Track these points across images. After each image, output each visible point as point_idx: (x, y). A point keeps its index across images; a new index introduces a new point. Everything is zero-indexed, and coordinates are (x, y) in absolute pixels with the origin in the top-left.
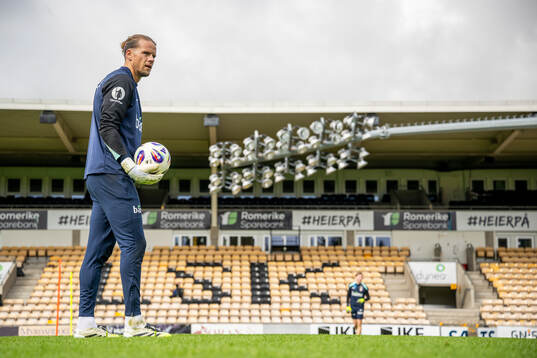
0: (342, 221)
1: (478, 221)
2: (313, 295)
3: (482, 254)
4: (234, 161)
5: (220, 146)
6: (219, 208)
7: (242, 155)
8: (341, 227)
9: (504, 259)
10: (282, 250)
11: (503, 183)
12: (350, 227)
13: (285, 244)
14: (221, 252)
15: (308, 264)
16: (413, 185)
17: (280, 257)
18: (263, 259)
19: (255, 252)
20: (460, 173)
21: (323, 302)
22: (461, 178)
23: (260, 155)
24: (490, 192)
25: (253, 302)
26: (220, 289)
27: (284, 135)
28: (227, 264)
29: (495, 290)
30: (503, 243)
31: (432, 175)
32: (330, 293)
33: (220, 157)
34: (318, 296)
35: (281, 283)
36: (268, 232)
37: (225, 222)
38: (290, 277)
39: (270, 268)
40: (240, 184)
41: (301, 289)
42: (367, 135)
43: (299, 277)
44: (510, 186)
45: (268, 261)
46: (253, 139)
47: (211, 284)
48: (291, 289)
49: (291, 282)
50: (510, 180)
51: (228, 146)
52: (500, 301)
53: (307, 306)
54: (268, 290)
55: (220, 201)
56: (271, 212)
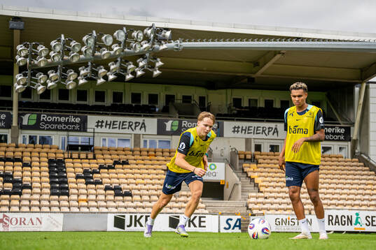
0: (130, 126)
1: (240, 130)
2: (107, 189)
3: (242, 156)
4: (41, 62)
5: (27, 46)
6: (19, 110)
7: (48, 57)
8: (130, 131)
9: (260, 161)
10: (78, 150)
11: (256, 101)
12: (138, 131)
13: (80, 144)
14: (20, 149)
15: (101, 161)
16: (187, 99)
17: (75, 155)
18: (60, 156)
19: (53, 150)
20: (224, 91)
21: (116, 195)
22: (224, 96)
23: (66, 57)
24: (246, 108)
25: (52, 194)
26: (21, 182)
27: (89, 40)
28: (27, 159)
29: (256, 185)
30: (258, 148)
31: (202, 92)
32: (122, 186)
33: (26, 57)
34: (111, 189)
35: (78, 177)
36: (66, 133)
37: (25, 122)
38: (86, 172)
39: (67, 164)
40: (45, 84)
41: (97, 183)
42: (164, 46)
43: (94, 172)
44: (261, 104)
45: (65, 159)
46: (59, 41)
47: (12, 176)
48: (87, 183)
49: (87, 176)
50: (261, 99)
51: (35, 47)
52: (262, 194)
53: (102, 197)
54: (67, 183)
55: (20, 104)
56: (68, 116)
